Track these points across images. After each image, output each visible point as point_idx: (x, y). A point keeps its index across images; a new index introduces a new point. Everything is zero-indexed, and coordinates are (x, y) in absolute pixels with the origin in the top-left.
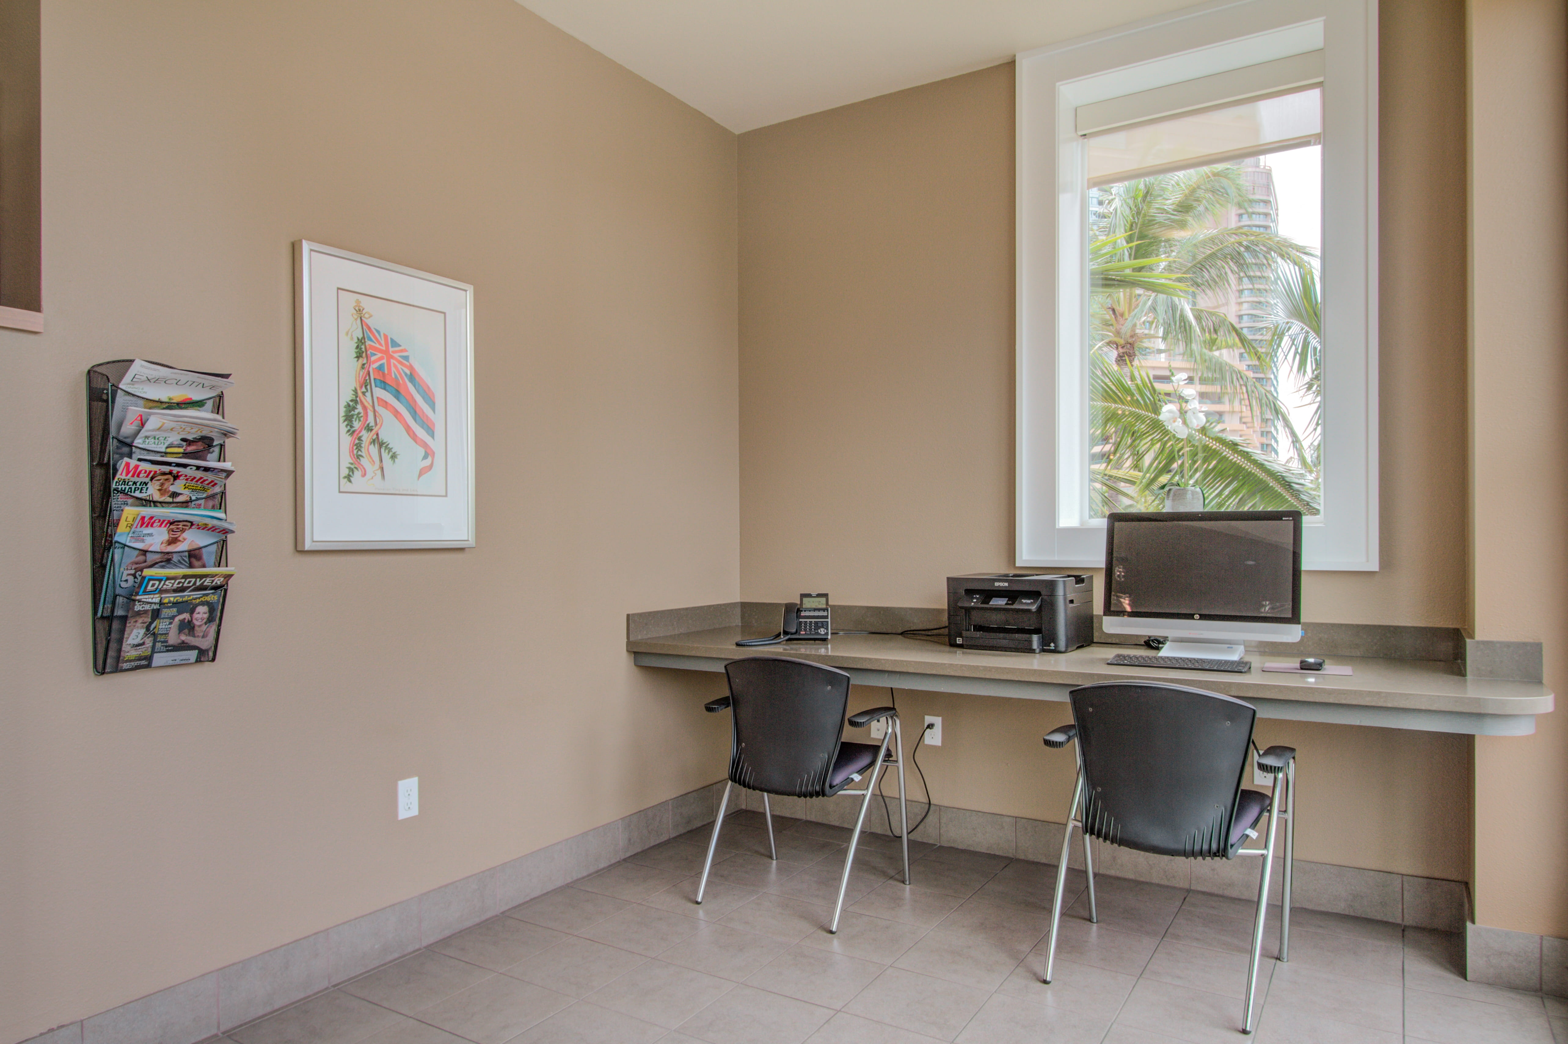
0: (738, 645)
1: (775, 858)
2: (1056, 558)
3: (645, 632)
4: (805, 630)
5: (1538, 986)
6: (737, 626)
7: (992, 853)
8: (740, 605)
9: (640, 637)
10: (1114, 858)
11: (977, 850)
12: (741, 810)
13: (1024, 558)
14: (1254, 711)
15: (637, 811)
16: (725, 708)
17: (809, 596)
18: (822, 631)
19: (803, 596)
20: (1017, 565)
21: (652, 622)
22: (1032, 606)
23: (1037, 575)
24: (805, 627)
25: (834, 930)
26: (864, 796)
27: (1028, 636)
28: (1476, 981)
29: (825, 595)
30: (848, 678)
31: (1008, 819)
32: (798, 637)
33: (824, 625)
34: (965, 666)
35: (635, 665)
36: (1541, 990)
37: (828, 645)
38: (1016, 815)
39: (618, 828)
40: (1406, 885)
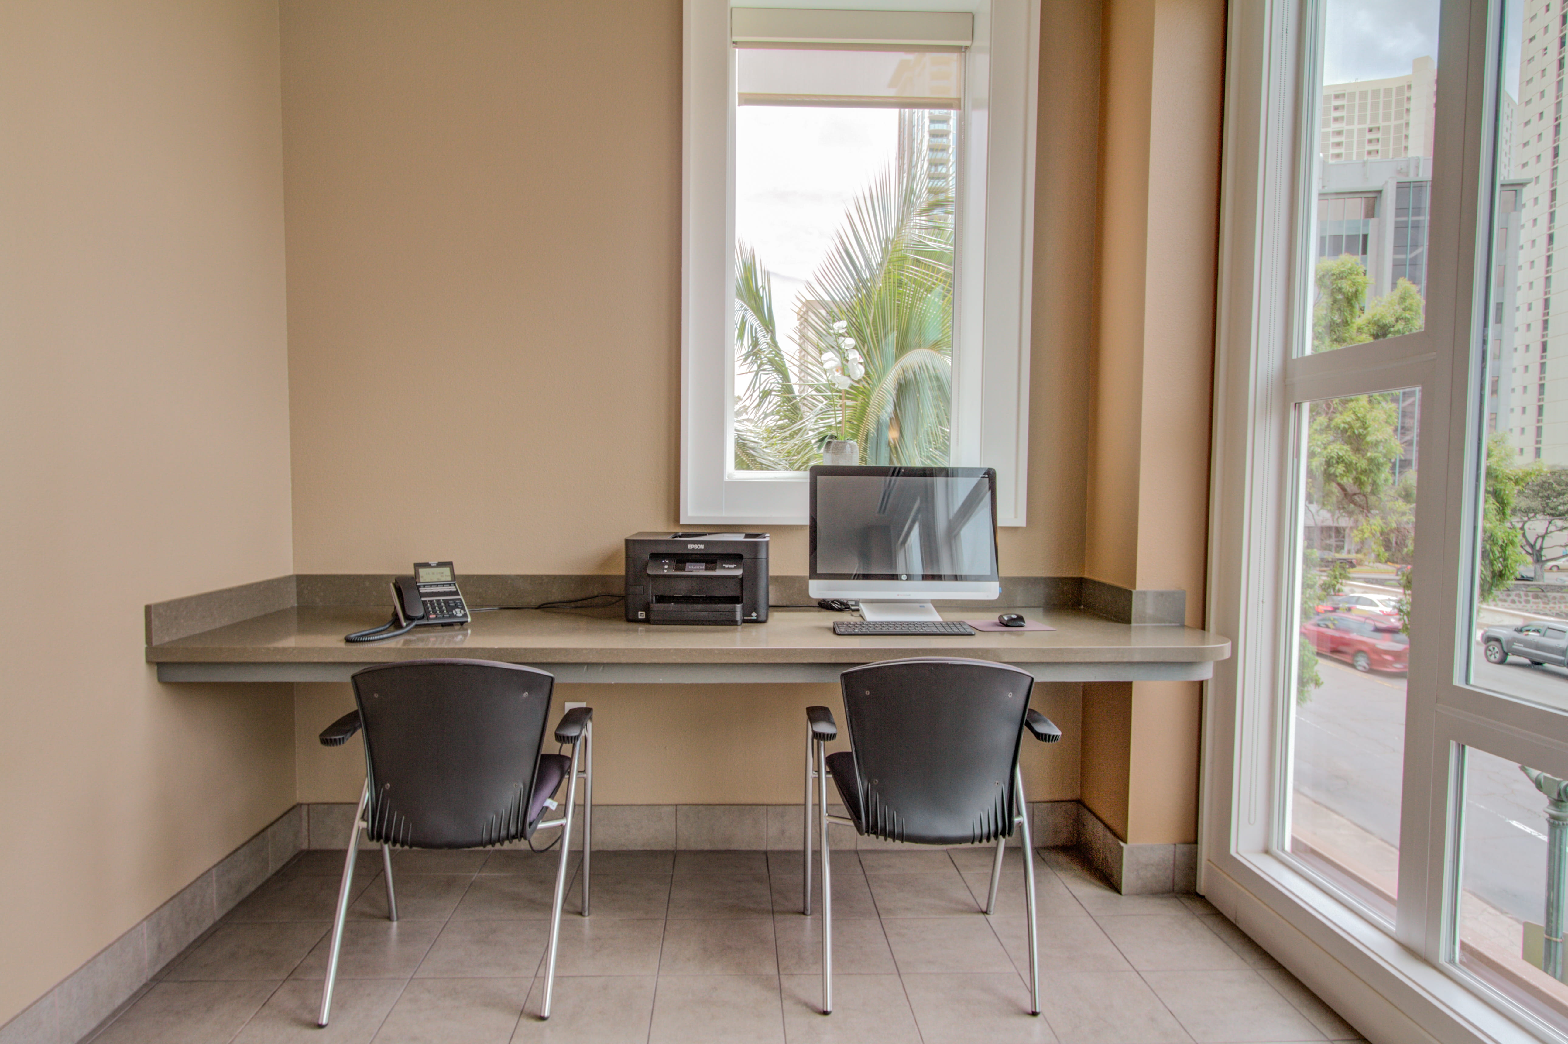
0: (348, 640)
1: (395, 918)
2: (724, 515)
3: (174, 631)
4: (435, 612)
5: (1171, 888)
6: (292, 608)
7: (648, 849)
8: (295, 578)
9: (167, 639)
10: (783, 832)
11: (630, 848)
12: (302, 851)
13: (690, 514)
14: (1033, 679)
15: (168, 897)
16: (352, 734)
17: (427, 565)
18: (458, 612)
19: (418, 566)
20: (681, 523)
21: (184, 613)
22: (732, 571)
23: (710, 534)
24: (434, 608)
25: (546, 1014)
26: (563, 827)
27: (731, 606)
28: (1129, 894)
29: (449, 564)
30: (552, 679)
31: (666, 809)
32: (426, 622)
33: (457, 604)
34: (695, 650)
35: (161, 680)
36: (1173, 890)
37: (467, 630)
38: (676, 802)
39: (143, 934)
40: (1036, 812)
